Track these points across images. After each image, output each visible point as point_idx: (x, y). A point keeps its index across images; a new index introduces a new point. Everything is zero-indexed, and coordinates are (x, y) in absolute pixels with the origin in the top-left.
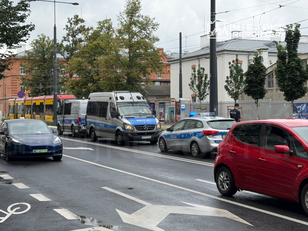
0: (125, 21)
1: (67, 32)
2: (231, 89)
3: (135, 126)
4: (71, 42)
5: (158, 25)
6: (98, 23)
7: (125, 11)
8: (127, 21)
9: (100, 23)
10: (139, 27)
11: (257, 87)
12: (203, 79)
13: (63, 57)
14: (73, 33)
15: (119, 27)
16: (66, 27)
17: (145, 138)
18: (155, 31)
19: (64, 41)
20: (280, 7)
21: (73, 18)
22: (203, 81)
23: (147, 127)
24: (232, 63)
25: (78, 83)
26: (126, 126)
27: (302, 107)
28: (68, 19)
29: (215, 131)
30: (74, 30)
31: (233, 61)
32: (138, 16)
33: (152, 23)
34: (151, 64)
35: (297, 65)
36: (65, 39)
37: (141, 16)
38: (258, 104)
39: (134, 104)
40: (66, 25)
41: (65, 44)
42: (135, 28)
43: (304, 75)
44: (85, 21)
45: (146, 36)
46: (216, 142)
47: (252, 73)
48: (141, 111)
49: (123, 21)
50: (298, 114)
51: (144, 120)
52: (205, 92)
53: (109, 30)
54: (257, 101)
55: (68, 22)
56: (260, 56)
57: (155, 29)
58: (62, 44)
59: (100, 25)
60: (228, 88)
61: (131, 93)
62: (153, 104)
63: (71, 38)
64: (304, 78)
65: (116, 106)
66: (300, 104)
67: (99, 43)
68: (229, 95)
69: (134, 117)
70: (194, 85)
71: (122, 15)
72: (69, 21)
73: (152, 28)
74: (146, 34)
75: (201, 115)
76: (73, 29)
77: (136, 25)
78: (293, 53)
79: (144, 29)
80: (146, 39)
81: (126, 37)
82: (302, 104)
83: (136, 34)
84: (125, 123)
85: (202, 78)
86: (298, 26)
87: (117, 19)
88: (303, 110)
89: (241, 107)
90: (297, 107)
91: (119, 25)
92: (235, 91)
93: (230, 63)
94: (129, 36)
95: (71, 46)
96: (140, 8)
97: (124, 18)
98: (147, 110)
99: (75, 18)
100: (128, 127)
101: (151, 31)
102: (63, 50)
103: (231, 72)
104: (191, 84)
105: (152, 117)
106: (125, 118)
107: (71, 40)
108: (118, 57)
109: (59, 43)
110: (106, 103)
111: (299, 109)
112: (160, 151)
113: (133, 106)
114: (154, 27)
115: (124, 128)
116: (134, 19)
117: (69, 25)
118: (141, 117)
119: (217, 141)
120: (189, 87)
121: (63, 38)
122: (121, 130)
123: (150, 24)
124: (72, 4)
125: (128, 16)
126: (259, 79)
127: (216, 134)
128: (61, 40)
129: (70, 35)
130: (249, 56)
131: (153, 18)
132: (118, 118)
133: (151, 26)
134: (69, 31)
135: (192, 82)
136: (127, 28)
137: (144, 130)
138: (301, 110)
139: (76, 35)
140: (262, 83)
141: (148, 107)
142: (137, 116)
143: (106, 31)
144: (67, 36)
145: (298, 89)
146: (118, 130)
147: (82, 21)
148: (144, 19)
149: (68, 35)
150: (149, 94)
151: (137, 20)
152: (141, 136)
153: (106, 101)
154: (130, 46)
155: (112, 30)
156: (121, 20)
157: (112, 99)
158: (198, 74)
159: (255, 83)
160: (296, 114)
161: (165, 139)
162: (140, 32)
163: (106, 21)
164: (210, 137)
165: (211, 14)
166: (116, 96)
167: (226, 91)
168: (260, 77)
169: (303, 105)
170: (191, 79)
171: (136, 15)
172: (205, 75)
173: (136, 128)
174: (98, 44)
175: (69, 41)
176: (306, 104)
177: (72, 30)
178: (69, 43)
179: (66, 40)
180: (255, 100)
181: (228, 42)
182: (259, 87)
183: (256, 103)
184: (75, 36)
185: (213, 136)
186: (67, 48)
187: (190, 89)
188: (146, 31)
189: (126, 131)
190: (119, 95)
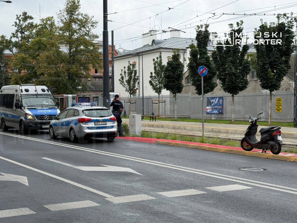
0: (65, 18)
1: (16, 28)
2: (155, 84)
3: (36, 116)
4: (20, 39)
5: (97, 23)
6: (41, 20)
7: (65, 9)
8: (67, 19)
9: (43, 20)
10: (79, 24)
11: (175, 82)
12: (133, 75)
13: (11, 53)
14: (21, 30)
15: (59, 24)
16: (15, 24)
17: (45, 127)
18: (94, 28)
19: (13, 38)
20: (169, 9)
21: (22, 15)
22: (133, 77)
23: (47, 117)
24: (156, 60)
25: (22, 78)
26: (27, 116)
27: (215, 101)
28: (17, 16)
29: (89, 119)
30: (23, 27)
31: (157, 58)
32: (78, 14)
33: (91, 21)
34: (91, 60)
35: (206, 62)
36: (14, 35)
37: (81, 15)
38: (177, 98)
39: (38, 96)
40: (15, 22)
41: (14, 40)
42: (75, 26)
43: (212, 71)
44: (34, 18)
45: (86, 33)
46: (88, 128)
47: (170, 69)
48: (44, 103)
49: (63, 18)
50: (212, 107)
51: (45, 110)
52: (134, 87)
53: (52, 27)
54: (175, 95)
55: (16, 19)
56: (178, 54)
57: (95, 27)
58: (10, 40)
59: (43, 22)
60: (152, 83)
61: (36, 86)
62: (88, 98)
63: (19, 35)
64: (212, 74)
65: (20, 98)
66: (213, 98)
67: (41, 40)
68: (153, 89)
69: (36, 107)
70: (124, 80)
71: (62, 13)
72: (18, 18)
73: (92, 26)
74: (85, 31)
75: (82, 105)
76: (22, 25)
77: (75, 23)
78: (203, 51)
79: (84, 27)
80: (86, 37)
81: (67, 34)
82: (215, 97)
83: (75, 31)
84: (26, 113)
85: (132, 73)
86: (207, 26)
87: (57, 17)
88: (216, 103)
89: (164, 101)
90: (211, 101)
91: (59, 23)
92: (158, 86)
93: (154, 60)
94: (69, 33)
95: (20, 42)
96: (80, 7)
97: (64, 16)
98: (50, 102)
99: (24, 15)
100: (30, 117)
101: (90, 28)
102: (12, 46)
103: (155, 68)
104: (121, 80)
105: (55, 108)
106: (27, 108)
107: (20, 36)
108: (59, 53)
109: (8, 40)
110: (13, 96)
111: (213, 102)
112: (50, 138)
113: (37, 97)
114: (94, 25)
115: (26, 118)
116: (74, 17)
117: (18, 21)
118: (43, 108)
119: (90, 127)
120: (119, 82)
121: (12, 34)
122: (24, 119)
123: (89, 22)
124: (5, 2)
125: (68, 14)
126: (176, 75)
127: (89, 121)
128: (10, 37)
129: (18, 31)
130: (184, 53)
131: (92, 16)
132: (21, 109)
133: (90, 24)
134: (18, 27)
135: (122, 77)
136: (67, 26)
137: (45, 120)
138: (214, 103)
139: (25, 31)
140: (179, 79)
141: (52, 99)
142: (39, 107)
143: (49, 28)
144: (16, 33)
145: (207, 84)
146: (22, 120)
147: (31, 18)
148: (84, 17)
149: (17, 31)
150: (94, 90)
151: (77, 18)
152: (42, 125)
153: (13, 93)
154: (70, 42)
155: (54, 27)
156: (61, 18)
157: (18, 92)
158: (128, 70)
159: (172, 78)
160: (210, 107)
161: (53, 127)
162: (80, 29)
163: (49, 19)
164: (84, 124)
165: (104, 14)
166: (20, 89)
167: (151, 86)
168: (177, 72)
169: (216, 99)
170: (121, 74)
171: (76, 13)
172: (135, 70)
173: (36, 118)
174: (39, 40)
175: (18, 38)
176: (218, 98)
177: (21, 27)
178: (17, 39)
179: (14, 37)
180: (173, 94)
181: (166, 40)
182: (177, 82)
183: (175, 97)
184: (23, 33)
185: (86, 123)
186: (16, 45)
187: (120, 84)
188: (86, 28)
189: (28, 120)
190: (24, 88)
